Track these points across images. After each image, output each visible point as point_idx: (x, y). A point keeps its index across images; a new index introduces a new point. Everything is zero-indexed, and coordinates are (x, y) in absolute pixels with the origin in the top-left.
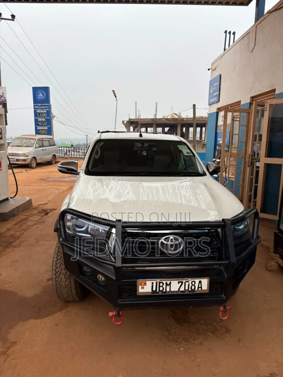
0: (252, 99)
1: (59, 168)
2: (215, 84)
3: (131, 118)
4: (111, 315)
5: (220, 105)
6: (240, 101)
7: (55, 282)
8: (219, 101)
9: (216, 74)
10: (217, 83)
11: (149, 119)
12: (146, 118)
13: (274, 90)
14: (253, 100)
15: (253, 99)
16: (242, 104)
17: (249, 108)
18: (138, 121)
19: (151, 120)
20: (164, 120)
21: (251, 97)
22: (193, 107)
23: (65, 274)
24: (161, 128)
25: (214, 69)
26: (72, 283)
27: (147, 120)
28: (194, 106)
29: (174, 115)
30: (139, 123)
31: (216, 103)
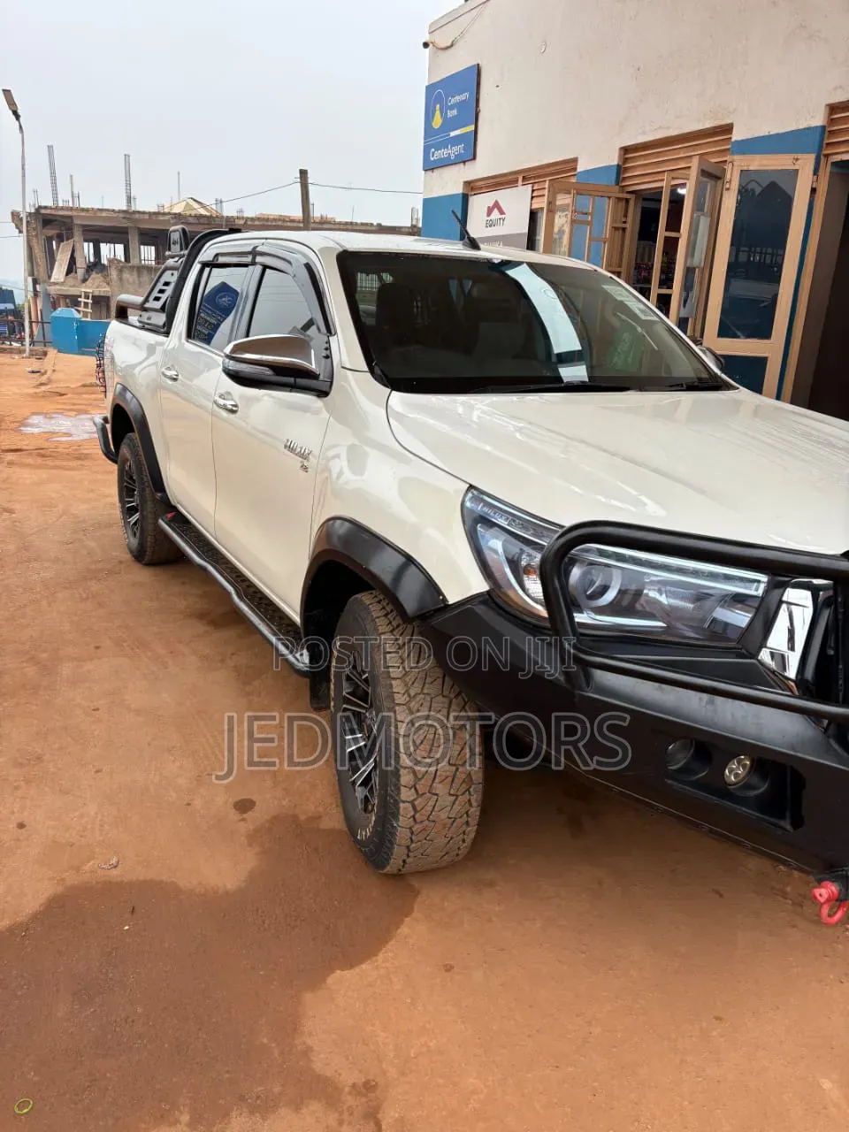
0: (625, 154)
2: (458, 98)
3: (43, 204)
5: (477, 170)
6: (575, 160)
8: (474, 158)
9: (456, 63)
10: (467, 94)
11: (113, 211)
12: (100, 207)
13: (728, 129)
14: (626, 159)
15: (627, 156)
16: (580, 168)
17: (614, 183)
18: (71, 217)
19: (121, 215)
20: (167, 217)
21: (621, 148)
22: (299, 180)
24: (153, 248)
25: (449, 44)
26: (474, 804)
27: (104, 214)
28: (303, 173)
29: (196, 205)
30: (77, 222)
31: (462, 165)
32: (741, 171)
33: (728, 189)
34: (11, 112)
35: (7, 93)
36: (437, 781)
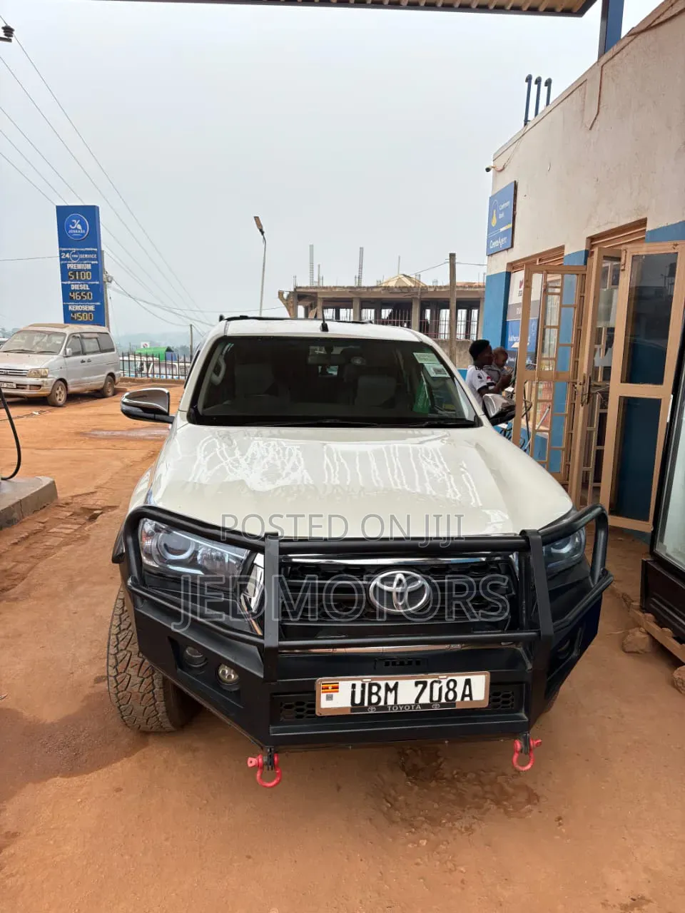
0: (591, 242)
1: (125, 407)
2: (503, 206)
3: (299, 285)
4: (253, 764)
5: (515, 255)
6: (562, 248)
7: (115, 685)
8: (512, 246)
9: (506, 180)
10: (508, 203)
11: (344, 287)
12: (335, 285)
13: (643, 222)
14: (593, 245)
15: (593, 243)
16: (566, 253)
17: (582, 264)
18: (316, 293)
19: (348, 290)
20: (380, 289)
21: (588, 238)
22: (449, 261)
23: (141, 667)
24: (373, 311)
25: (501, 168)
26: (157, 686)
27: (337, 290)
28: (452, 256)
29: (405, 279)
30: (319, 296)
31: (506, 251)
32: (633, 256)
33: (623, 270)
34: (259, 231)
35: (257, 219)
36: (130, 666)
